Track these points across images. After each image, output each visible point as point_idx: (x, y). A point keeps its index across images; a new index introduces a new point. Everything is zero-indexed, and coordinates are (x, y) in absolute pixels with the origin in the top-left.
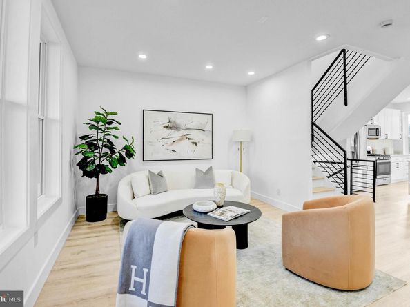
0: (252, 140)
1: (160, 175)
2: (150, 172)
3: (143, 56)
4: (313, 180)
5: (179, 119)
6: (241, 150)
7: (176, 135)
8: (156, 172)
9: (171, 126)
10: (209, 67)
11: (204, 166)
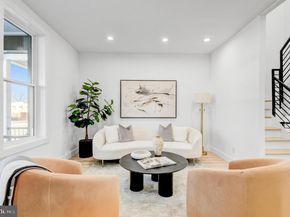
0: (213, 101)
1: (128, 129)
2: (120, 126)
3: (110, 38)
4: (267, 141)
5: (148, 86)
6: (202, 111)
7: (145, 98)
8: (126, 126)
9: (142, 92)
10: (165, 40)
11: (165, 123)
